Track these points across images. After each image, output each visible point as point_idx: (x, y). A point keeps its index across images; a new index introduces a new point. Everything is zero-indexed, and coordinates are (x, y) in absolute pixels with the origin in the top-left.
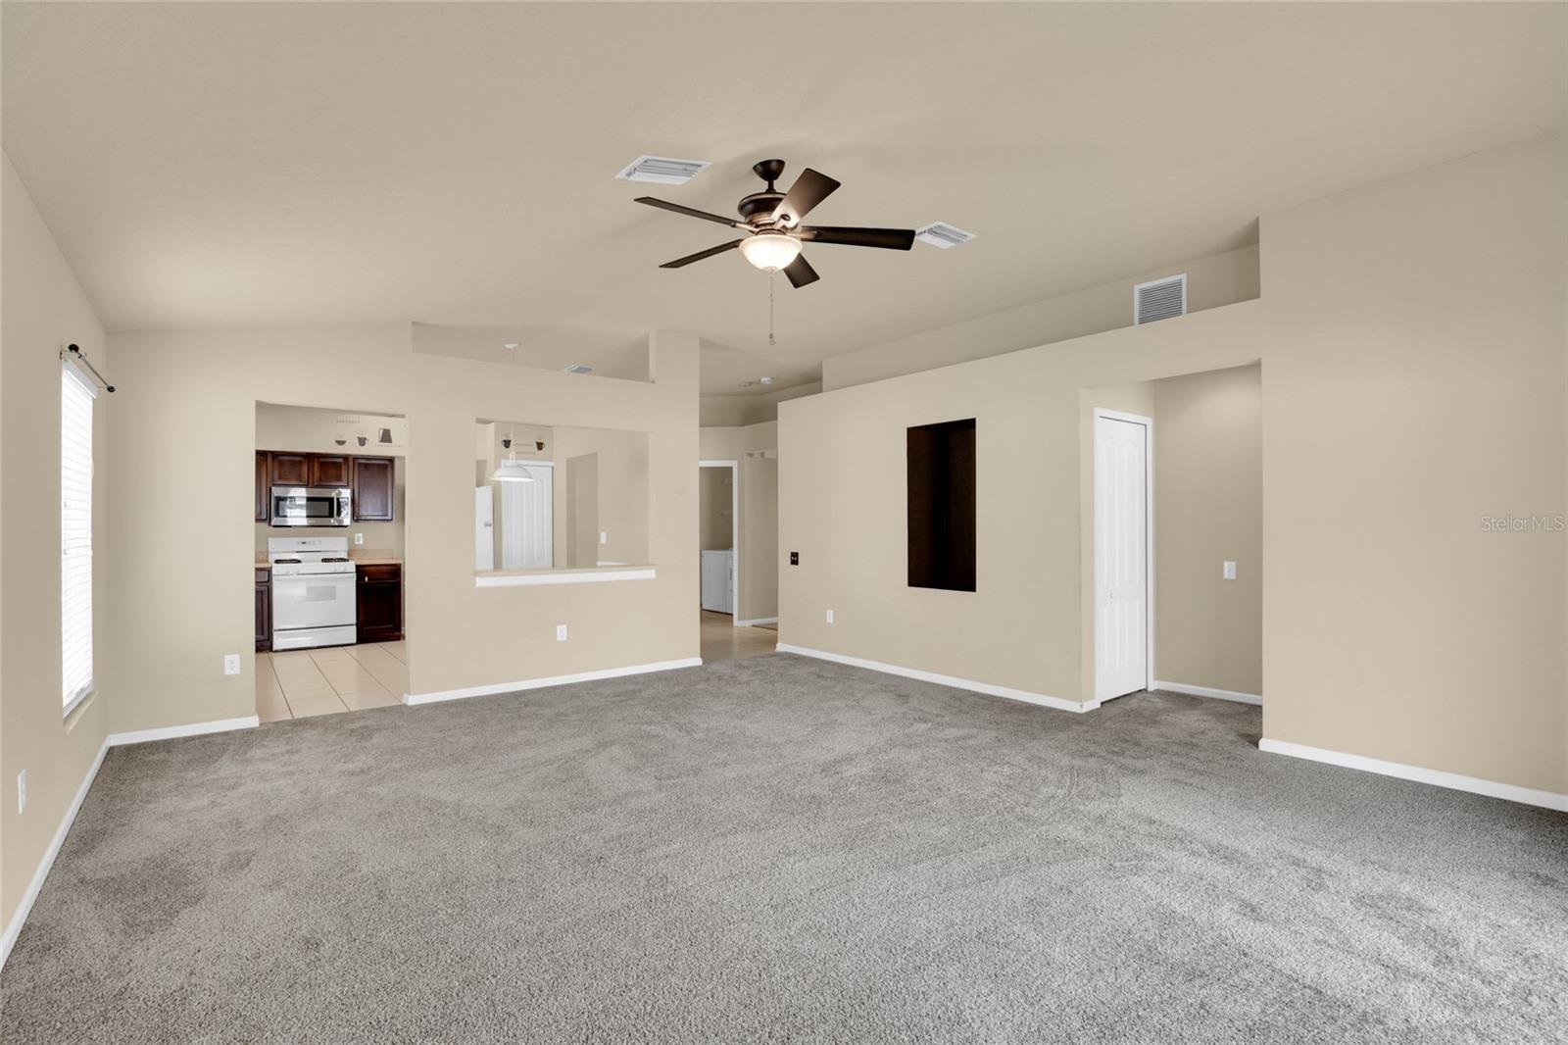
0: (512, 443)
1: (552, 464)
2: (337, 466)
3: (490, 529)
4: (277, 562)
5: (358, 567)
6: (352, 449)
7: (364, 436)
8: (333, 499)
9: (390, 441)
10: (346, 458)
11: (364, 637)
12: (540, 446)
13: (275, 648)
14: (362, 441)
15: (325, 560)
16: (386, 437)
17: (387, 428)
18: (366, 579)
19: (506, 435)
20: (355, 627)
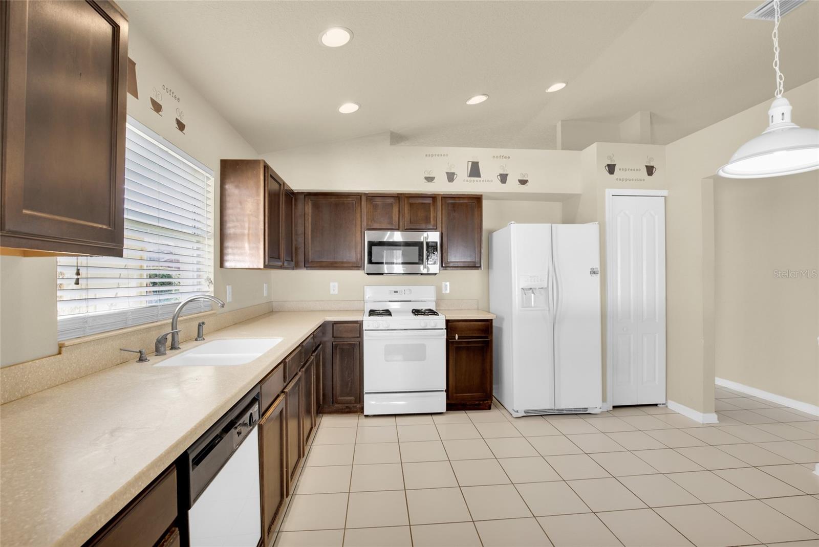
0: (617, 168)
1: (665, 193)
2: (426, 207)
3: (597, 278)
4: (372, 313)
5: (448, 322)
6: (441, 187)
7: (452, 171)
8: (422, 243)
9: (478, 175)
10: (434, 197)
11: (453, 405)
12: (650, 170)
13: (367, 411)
14: (451, 177)
15: (417, 312)
16: (475, 171)
17: (475, 160)
18: (457, 337)
19: (610, 158)
20: (444, 394)
